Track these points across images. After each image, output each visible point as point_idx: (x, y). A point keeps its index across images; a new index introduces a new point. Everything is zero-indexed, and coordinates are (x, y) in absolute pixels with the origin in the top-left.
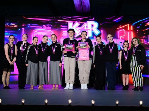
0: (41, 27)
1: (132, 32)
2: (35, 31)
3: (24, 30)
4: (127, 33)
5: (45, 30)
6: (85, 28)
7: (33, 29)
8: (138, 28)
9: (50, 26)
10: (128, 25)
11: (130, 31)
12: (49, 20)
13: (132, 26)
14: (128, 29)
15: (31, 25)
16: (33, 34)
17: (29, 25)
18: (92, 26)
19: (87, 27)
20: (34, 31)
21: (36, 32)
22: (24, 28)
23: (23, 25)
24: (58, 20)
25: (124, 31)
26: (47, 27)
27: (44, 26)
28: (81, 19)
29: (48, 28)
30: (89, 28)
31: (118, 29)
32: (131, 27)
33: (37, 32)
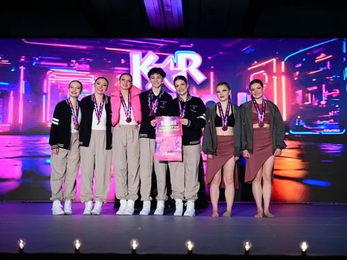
0: (66, 65)
1: (283, 78)
2: (51, 73)
3: (24, 70)
4: (271, 80)
5: (75, 71)
6: (172, 68)
7: (47, 69)
8: (297, 66)
9: (88, 63)
10: (274, 60)
11: (279, 74)
12: (84, 47)
13: (283, 63)
14: (275, 71)
15: (41, 60)
16: (45, 82)
17: (37, 59)
18: (188, 62)
19: (175, 65)
20: (48, 74)
21: (53, 77)
22: (24, 66)
23: (23, 60)
24: (107, 48)
25: (265, 74)
26: (80, 64)
27: (72, 63)
28: (161, 45)
29: (82, 66)
30: (179, 66)
31: (249, 69)
32: (281, 65)
33: (57, 75)
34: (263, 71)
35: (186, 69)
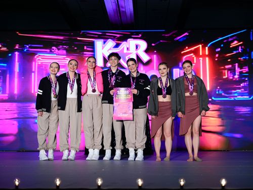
0: (48, 51)
1: (207, 59)
2: (37, 57)
3: (19, 55)
4: (198, 61)
5: (55, 55)
6: (125, 51)
7: (35, 54)
8: (217, 50)
9: (65, 49)
10: (200, 46)
11: (204, 56)
12: (62, 38)
13: (207, 48)
14: (201, 54)
15: (30, 47)
16: (34, 63)
17: (28, 46)
18: (137, 47)
19: (128, 49)
20: (35, 57)
21: (39, 60)
22: (18, 52)
23: (17, 47)
24: (78, 38)
25: (194, 56)
26: (59, 49)
27: (53, 49)
28: (118, 36)
29: (60, 52)
30: (131, 50)
31: (182, 52)
32: (205, 50)
33: (42, 58)
34: (192, 54)
35: (136, 52)
